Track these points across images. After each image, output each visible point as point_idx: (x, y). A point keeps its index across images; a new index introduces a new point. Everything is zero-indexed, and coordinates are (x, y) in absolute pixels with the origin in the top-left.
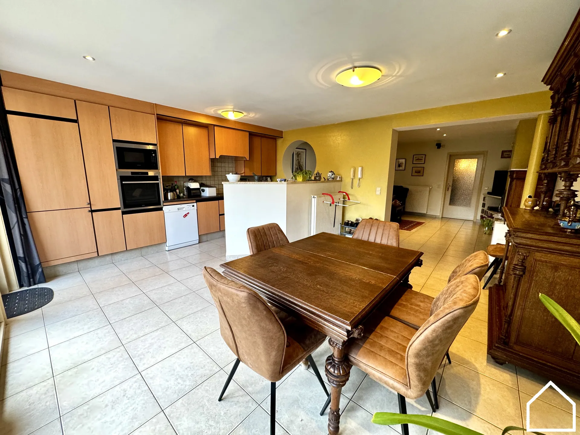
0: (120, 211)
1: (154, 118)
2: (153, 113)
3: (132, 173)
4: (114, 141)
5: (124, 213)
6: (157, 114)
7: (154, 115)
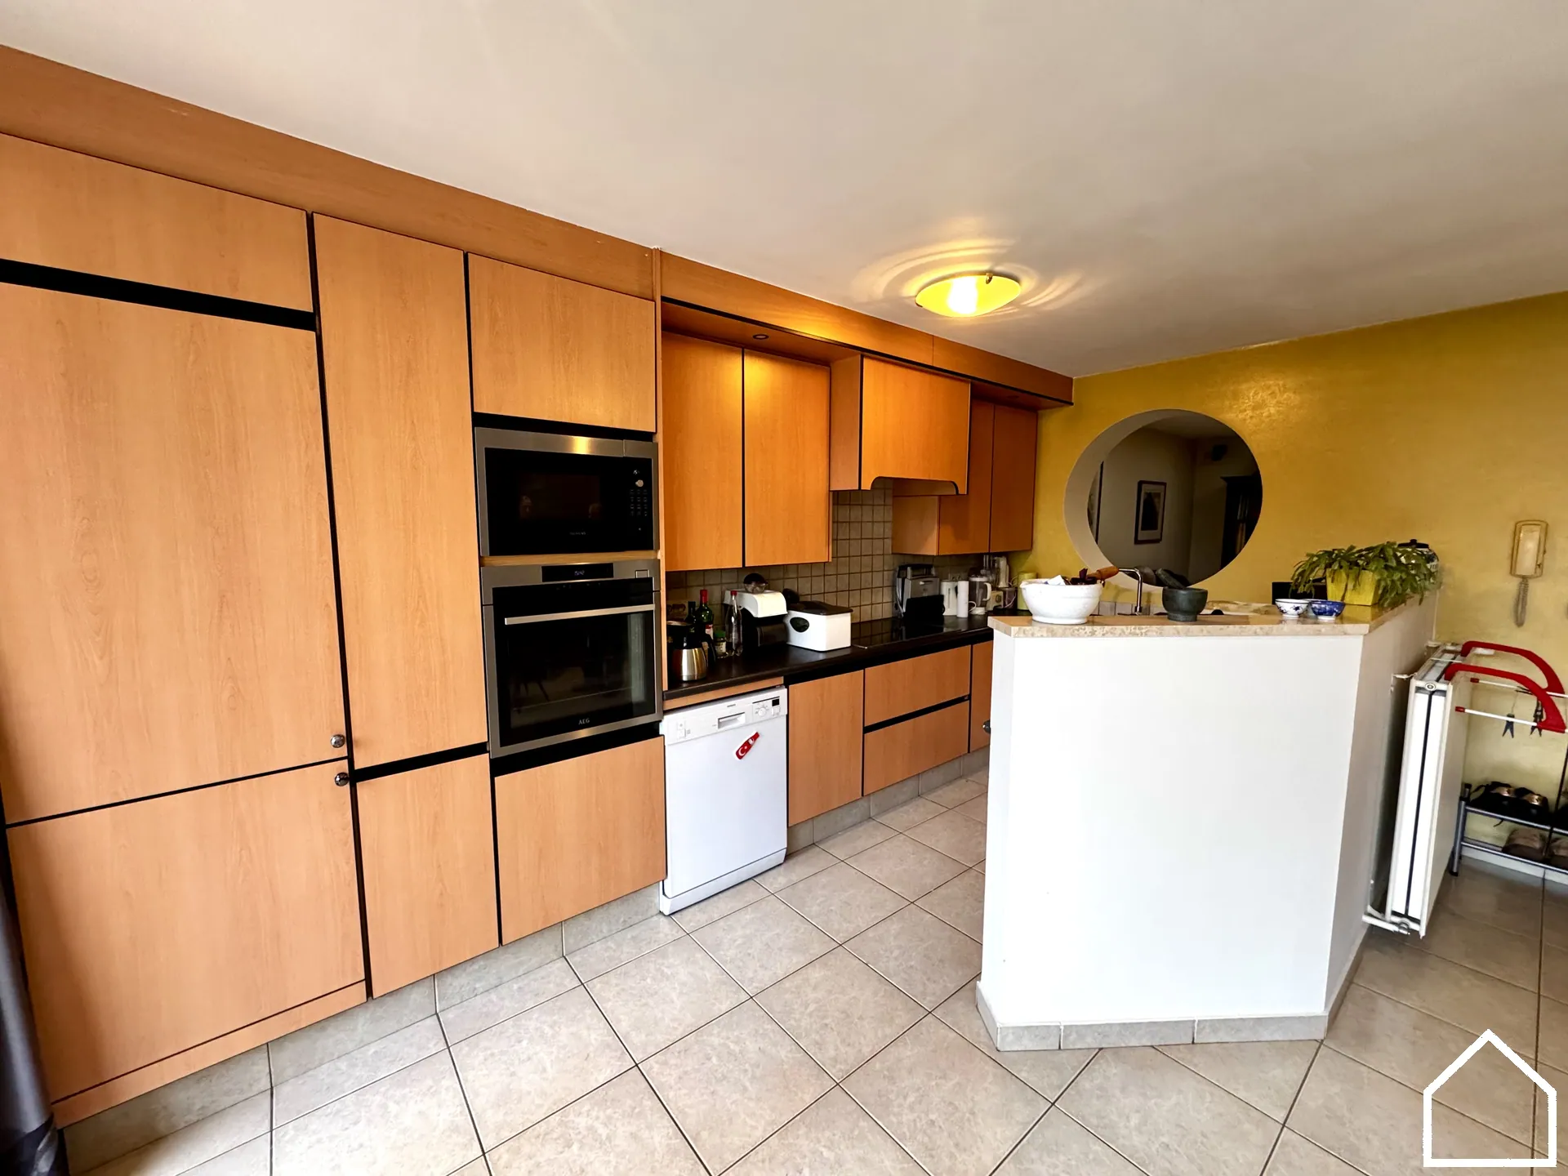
0: (483, 761)
1: (649, 316)
2: (648, 293)
3: (549, 572)
4: (481, 420)
5: (499, 767)
6: (664, 299)
7: (653, 300)
